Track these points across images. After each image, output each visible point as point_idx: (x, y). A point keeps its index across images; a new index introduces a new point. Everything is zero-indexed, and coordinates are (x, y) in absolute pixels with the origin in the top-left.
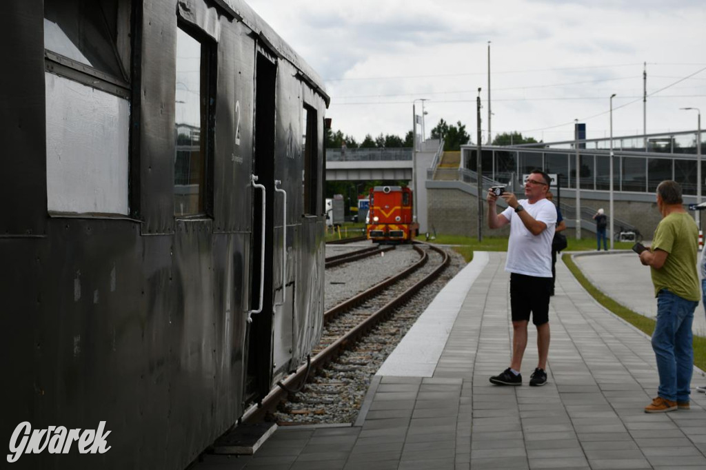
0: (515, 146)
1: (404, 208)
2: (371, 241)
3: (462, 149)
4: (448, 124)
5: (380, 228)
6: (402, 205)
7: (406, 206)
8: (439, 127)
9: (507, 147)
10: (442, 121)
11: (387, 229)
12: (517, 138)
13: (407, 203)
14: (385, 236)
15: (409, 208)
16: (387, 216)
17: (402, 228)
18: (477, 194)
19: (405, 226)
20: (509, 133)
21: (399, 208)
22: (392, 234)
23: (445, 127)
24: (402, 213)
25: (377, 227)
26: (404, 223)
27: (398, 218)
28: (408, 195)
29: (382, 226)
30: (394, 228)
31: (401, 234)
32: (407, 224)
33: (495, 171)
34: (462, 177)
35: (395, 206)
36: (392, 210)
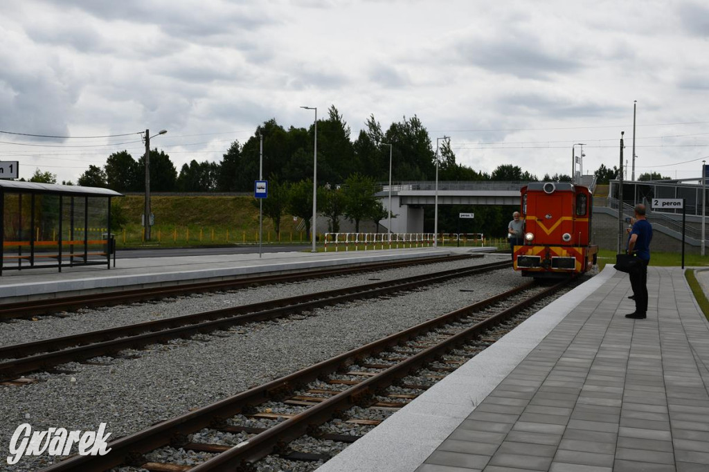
0: (654, 182)
1: (578, 220)
2: (520, 272)
3: (610, 183)
4: (607, 168)
5: (534, 252)
6: (575, 216)
7: (580, 216)
8: (600, 170)
9: (647, 182)
10: (602, 165)
11: (547, 253)
12: (656, 177)
13: (583, 213)
14: (542, 265)
15: (587, 220)
16: (548, 232)
17: (574, 254)
18: (618, 216)
19: (579, 250)
20: (650, 173)
21: (569, 218)
22: (557, 262)
23: (605, 170)
24: (574, 228)
25: (530, 251)
26: (577, 246)
27: (567, 236)
28: (583, 199)
29: (538, 249)
30: (561, 253)
31: (571, 263)
32: (581, 246)
33: (637, 200)
34: (610, 204)
35: (562, 216)
36: (558, 223)
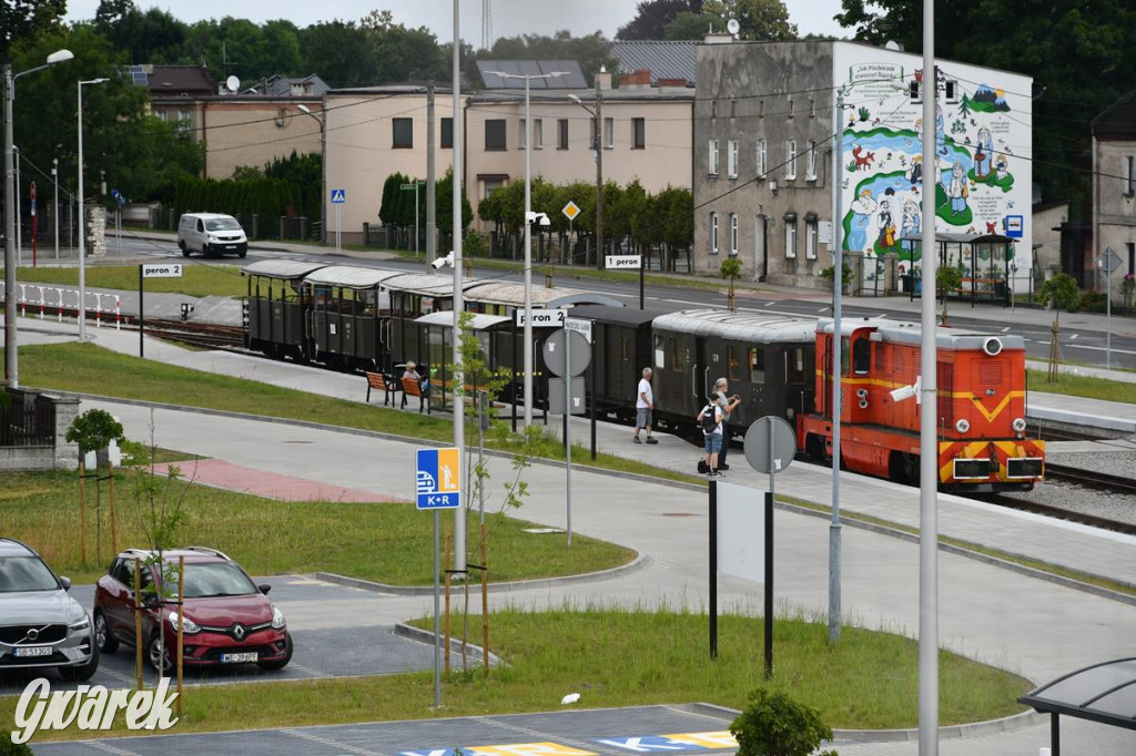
5: (973, 453)
11: (991, 451)
16: (991, 417)
25: (966, 450)
27: (1019, 422)
29: (978, 447)
30: (1015, 452)
35: (1011, 390)
36: (1006, 401)
